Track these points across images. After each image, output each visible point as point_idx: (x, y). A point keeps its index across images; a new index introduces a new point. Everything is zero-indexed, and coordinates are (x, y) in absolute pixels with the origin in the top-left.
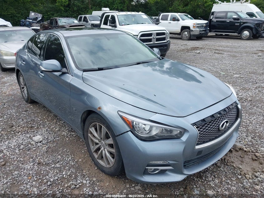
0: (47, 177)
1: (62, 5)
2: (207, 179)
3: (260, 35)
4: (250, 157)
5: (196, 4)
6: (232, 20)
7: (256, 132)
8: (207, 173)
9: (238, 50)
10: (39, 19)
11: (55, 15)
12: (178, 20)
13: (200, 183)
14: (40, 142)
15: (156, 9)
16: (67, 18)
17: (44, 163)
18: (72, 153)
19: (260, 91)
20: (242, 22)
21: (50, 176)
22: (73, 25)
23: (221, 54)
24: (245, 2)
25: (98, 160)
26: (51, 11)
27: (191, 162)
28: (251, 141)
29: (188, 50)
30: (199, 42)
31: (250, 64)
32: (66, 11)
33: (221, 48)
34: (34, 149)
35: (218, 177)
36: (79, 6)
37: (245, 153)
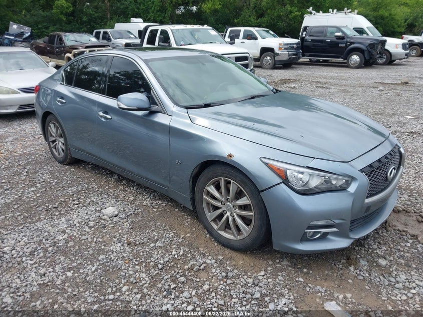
0: (152, 259)
1: (62, 13)
2: (371, 247)
3: (375, 61)
4: (414, 218)
5: (276, 14)
6: (335, 39)
7: (411, 189)
8: (369, 240)
9: (349, 82)
10: (27, 35)
11: (51, 28)
12: (256, 39)
13: (363, 252)
14: (116, 216)
15: (216, 21)
16: (79, 34)
17: (137, 243)
18: (172, 227)
19: (400, 137)
20: (349, 42)
21: (156, 258)
22: (90, 44)
23: (326, 88)
24: (350, 12)
25: (219, 232)
26: (43, 22)
27: (356, 223)
28: (409, 200)
29: (276, 84)
30: (289, 71)
31: (371, 102)
32: (69, 22)
33: (324, 80)
34: (111, 225)
35: (385, 244)
36: (91, 15)
37: (406, 214)
